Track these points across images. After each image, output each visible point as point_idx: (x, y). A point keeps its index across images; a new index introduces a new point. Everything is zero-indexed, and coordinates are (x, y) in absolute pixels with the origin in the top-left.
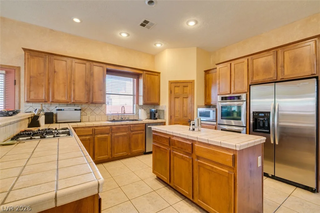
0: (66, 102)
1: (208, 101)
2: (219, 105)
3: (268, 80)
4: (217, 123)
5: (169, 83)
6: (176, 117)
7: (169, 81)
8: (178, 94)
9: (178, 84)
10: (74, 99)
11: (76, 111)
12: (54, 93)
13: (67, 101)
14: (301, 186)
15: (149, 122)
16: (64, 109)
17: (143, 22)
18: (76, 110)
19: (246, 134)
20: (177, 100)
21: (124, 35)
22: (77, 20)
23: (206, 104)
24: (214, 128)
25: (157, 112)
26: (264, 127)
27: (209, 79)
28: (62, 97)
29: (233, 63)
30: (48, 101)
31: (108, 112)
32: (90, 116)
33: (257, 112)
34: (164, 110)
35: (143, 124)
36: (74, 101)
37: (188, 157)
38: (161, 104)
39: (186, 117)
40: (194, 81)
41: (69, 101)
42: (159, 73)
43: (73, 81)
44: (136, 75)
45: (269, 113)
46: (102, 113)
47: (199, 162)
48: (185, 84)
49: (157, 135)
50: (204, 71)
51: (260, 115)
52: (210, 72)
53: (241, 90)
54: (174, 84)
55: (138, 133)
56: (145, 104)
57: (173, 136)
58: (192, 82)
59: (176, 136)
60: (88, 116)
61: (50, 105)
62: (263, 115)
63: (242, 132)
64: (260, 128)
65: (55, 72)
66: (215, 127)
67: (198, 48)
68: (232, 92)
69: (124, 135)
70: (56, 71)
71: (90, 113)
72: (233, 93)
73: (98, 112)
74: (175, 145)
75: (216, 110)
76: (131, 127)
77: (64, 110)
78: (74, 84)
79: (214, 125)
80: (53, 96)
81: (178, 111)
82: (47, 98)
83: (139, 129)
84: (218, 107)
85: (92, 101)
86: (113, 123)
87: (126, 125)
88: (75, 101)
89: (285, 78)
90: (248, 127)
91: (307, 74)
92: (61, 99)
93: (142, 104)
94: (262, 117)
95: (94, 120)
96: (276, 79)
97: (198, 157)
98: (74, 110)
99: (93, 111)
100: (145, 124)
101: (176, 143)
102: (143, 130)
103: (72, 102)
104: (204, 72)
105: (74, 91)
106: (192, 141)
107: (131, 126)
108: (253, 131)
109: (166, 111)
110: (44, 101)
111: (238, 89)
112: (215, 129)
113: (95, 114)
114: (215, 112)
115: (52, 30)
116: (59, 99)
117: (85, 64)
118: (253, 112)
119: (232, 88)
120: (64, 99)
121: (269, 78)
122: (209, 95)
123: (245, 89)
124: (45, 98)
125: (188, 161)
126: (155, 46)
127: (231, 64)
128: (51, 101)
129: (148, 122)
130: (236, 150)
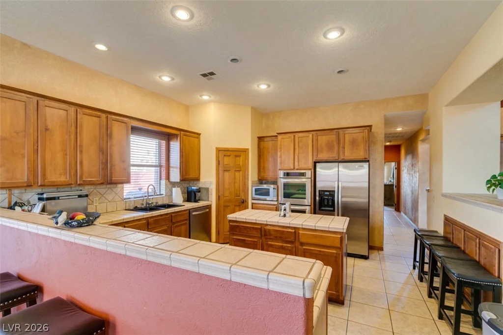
0: (68, 183)
1: (262, 174)
2: (282, 181)
3: (331, 159)
4: (278, 203)
5: (216, 151)
6: (226, 197)
7: (216, 148)
8: (228, 166)
9: (229, 153)
10: (81, 177)
11: (79, 198)
12: (45, 169)
13: (70, 183)
14: (357, 256)
15: (194, 207)
16: (59, 197)
17: (208, 73)
18: (80, 196)
19: (311, 213)
20: (227, 174)
21: (166, 79)
22: (101, 47)
23: (260, 178)
24: (275, 209)
25: (199, 192)
26: (328, 206)
27: (264, 148)
28: (61, 174)
29: (297, 135)
30: (34, 184)
31: (125, 195)
32: (97, 204)
33: (322, 191)
34: (208, 188)
35: (187, 210)
36: (82, 182)
37: (289, 245)
38: (203, 179)
39: (239, 196)
40: (248, 149)
41: (73, 183)
42: (199, 134)
43: (80, 146)
44: (166, 134)
45: (334, 191)
46: (117, 198)
47: (304, 249)
48: (237, 153)
49: (238, 226)
50: (258, 137)
51: (326, 193)
52: (266, 139)
53: (305, 166)
54: (223, 153)
55: (181, 225)
56: (183, 180)
57: (267, 225)
58: (245, 151)
59: (270, 225)
60: (95, 204)
61: (24, 192)
62: (328, 193)
63: (307, 211)
64: (325, 206)
65: (47, 129)
66: (276, 207)
67: (252, 108)
68: (296, 167)
69: (163, 230)
70: (49, 127)
71: (98, 199)
72: (297, 169)
73: (110, 197)
74: (270, 235)
75: (278, 187)
76: (173, 217)
77: (59, 199)
78: (81, 152)
79: (274, 205)
80: (44, 175)
81: (229, 189)
82: (31, 178)
83: (182, 218)
84: (279, 184)
85: (111, 180)
86: (148, 215)
87: (167, 214)
88: (84, 181)
89: (345, 158)
90: (312, 206)
91: (361, 158)
92: (59, 180)
93: (179, 181)
94: (327, 195)
95: (105, 211)
96: (337, 158)
97: (302, 244)
98: (77, 197)
99: (102, 195)
100: (188, 211)
101: (273, 233)
102: (186, 220)
103: (78, 183)
104: (257, 139)
105: (81, 163)
106: (295, 228)
107: (173, 215)
108: (320, 209)
109: (212, 190)
110: (26, 185)
111: (302, 165)
112: (276, 211)
113: (107, 201)
114: (276, 190)
115: (25, 45)
116: (54, 180)
117: (99, 117)
118: (319, 191)
119: (296, 163)
120: (62, 179)
121: (332, 157)
122: (264, 168)
123: (311, 165)
124: (28, 179)
125: (290, 250)
126: (200, 98)
127: (294, 136)
128: (39, 184)
129: (192, 208)
130: (343, 233)
